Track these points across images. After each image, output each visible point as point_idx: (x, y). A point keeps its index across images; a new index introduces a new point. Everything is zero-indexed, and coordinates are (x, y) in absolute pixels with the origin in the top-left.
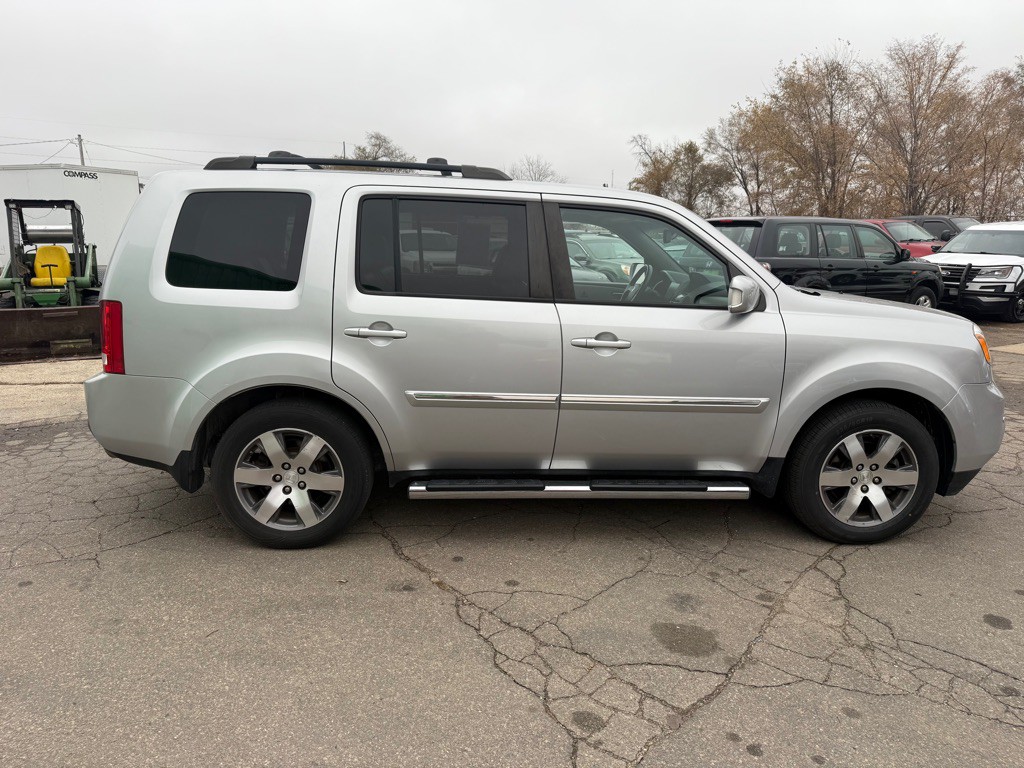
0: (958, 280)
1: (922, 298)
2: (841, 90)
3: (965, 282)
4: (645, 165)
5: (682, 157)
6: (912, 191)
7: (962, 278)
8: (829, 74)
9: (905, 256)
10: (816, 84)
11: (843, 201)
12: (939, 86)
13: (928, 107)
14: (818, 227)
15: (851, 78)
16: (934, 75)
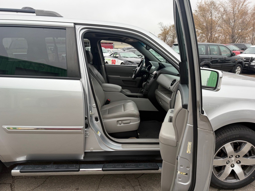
0: (248, 62)
1: (238, 67)
2: (214, 9)
3: (250, 62)
4: (162, 30)
5: (171, 28)
6: (233, 37)
7: (250, 61)
8: (211, 4)
9: (234, 55)
10: (207, 7)
11: (214, 39)
12: (241, 7)
13: (238, 13)
14: (208, 46)
15: (217, 5)
16: (240, 4)
